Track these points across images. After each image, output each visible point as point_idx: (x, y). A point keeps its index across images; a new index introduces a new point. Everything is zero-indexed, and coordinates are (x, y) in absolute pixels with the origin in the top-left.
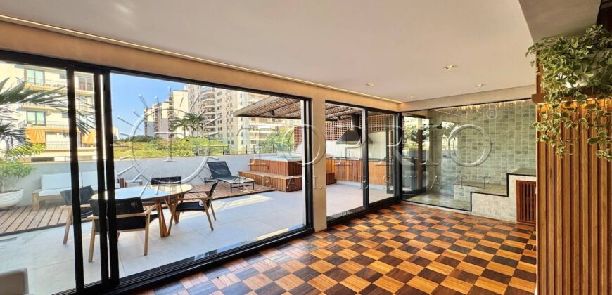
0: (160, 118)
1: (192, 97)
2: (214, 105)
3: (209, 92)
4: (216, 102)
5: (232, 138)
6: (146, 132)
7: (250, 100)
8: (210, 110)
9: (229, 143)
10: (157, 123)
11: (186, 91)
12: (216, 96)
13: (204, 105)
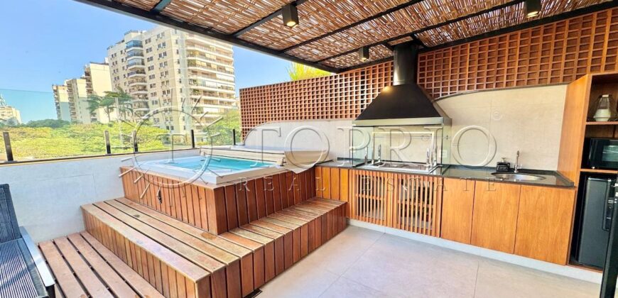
0: (76, 98)
1: (116, 71)
2: (145, 82)
3: (137, 66)
4: (147, 79)
5: (172, 123)
6: (59, 116)
7: (191, 77)
8: (140, 88)
9: (168, 128)
10: (73, 104)
11: (108, 64)
12: (146, 70)
13: (133, 82)
